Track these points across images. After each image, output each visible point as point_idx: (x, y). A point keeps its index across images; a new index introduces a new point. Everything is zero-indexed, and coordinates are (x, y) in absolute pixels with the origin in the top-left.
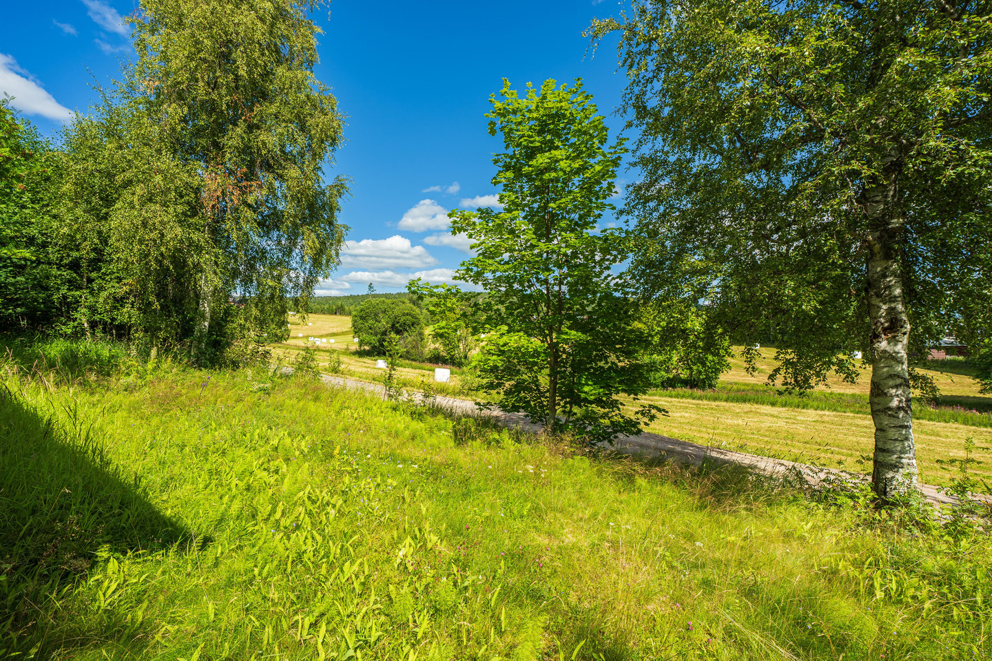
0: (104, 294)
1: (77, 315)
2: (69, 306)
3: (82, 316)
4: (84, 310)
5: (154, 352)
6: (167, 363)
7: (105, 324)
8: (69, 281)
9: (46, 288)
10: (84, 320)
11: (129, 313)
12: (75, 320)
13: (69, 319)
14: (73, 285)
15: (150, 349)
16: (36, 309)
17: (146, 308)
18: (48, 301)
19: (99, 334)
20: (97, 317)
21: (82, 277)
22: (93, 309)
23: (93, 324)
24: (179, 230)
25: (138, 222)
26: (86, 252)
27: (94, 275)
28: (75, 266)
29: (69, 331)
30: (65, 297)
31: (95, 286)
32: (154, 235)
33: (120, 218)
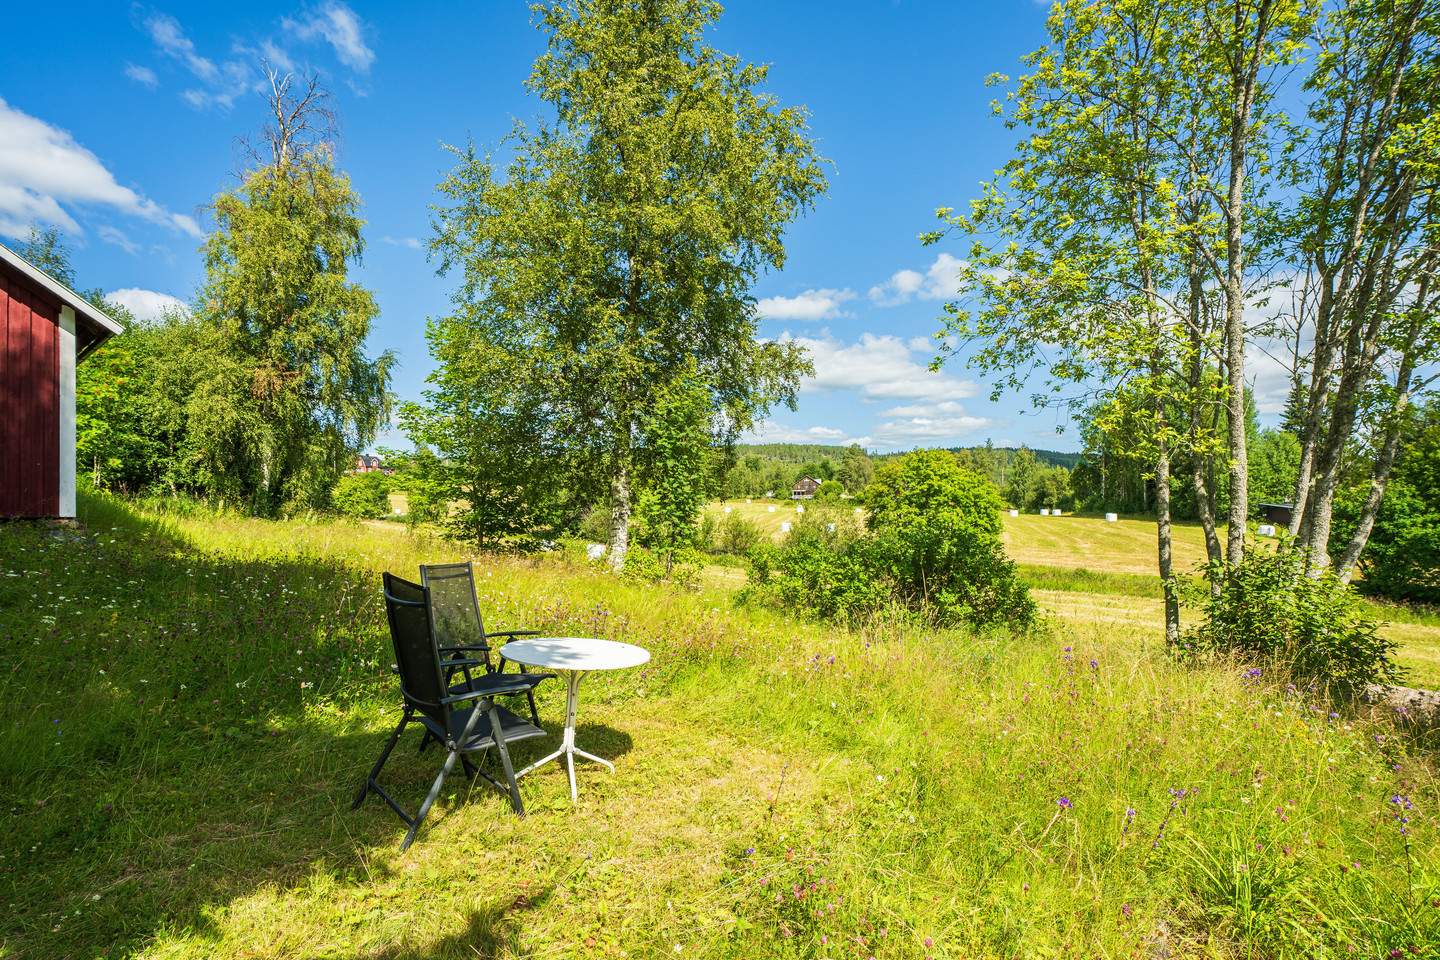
0: (185, 461)
1: (165, 479)
2: (160, 471)
3: (169, 479)
4: (171, 474)
5: (221, 503)
6: (232, 512)
7: (189, 486)
8: (158, 450)
9: (140, 456)
10: (171, 482)
11: (203, 476)
12: (163, 483)
13: (159, 482)
14: (162, 453)
15: (218, 500)
16: (133, 474)
17: (215, 471)
18: (143, 467)
19: (183, 493)
20: (181, 480)
21: (168, 445)
22: (178, 473)
23: (179, 487)
24: (234, 414)
25: (206, 409)
26: (171, 427)
27: (179, 444)
28: (163, 437)
29: (159, 492)
30: (155, 463)
31: (179, 453)
32: (216, 418)
33: (193, 407)
